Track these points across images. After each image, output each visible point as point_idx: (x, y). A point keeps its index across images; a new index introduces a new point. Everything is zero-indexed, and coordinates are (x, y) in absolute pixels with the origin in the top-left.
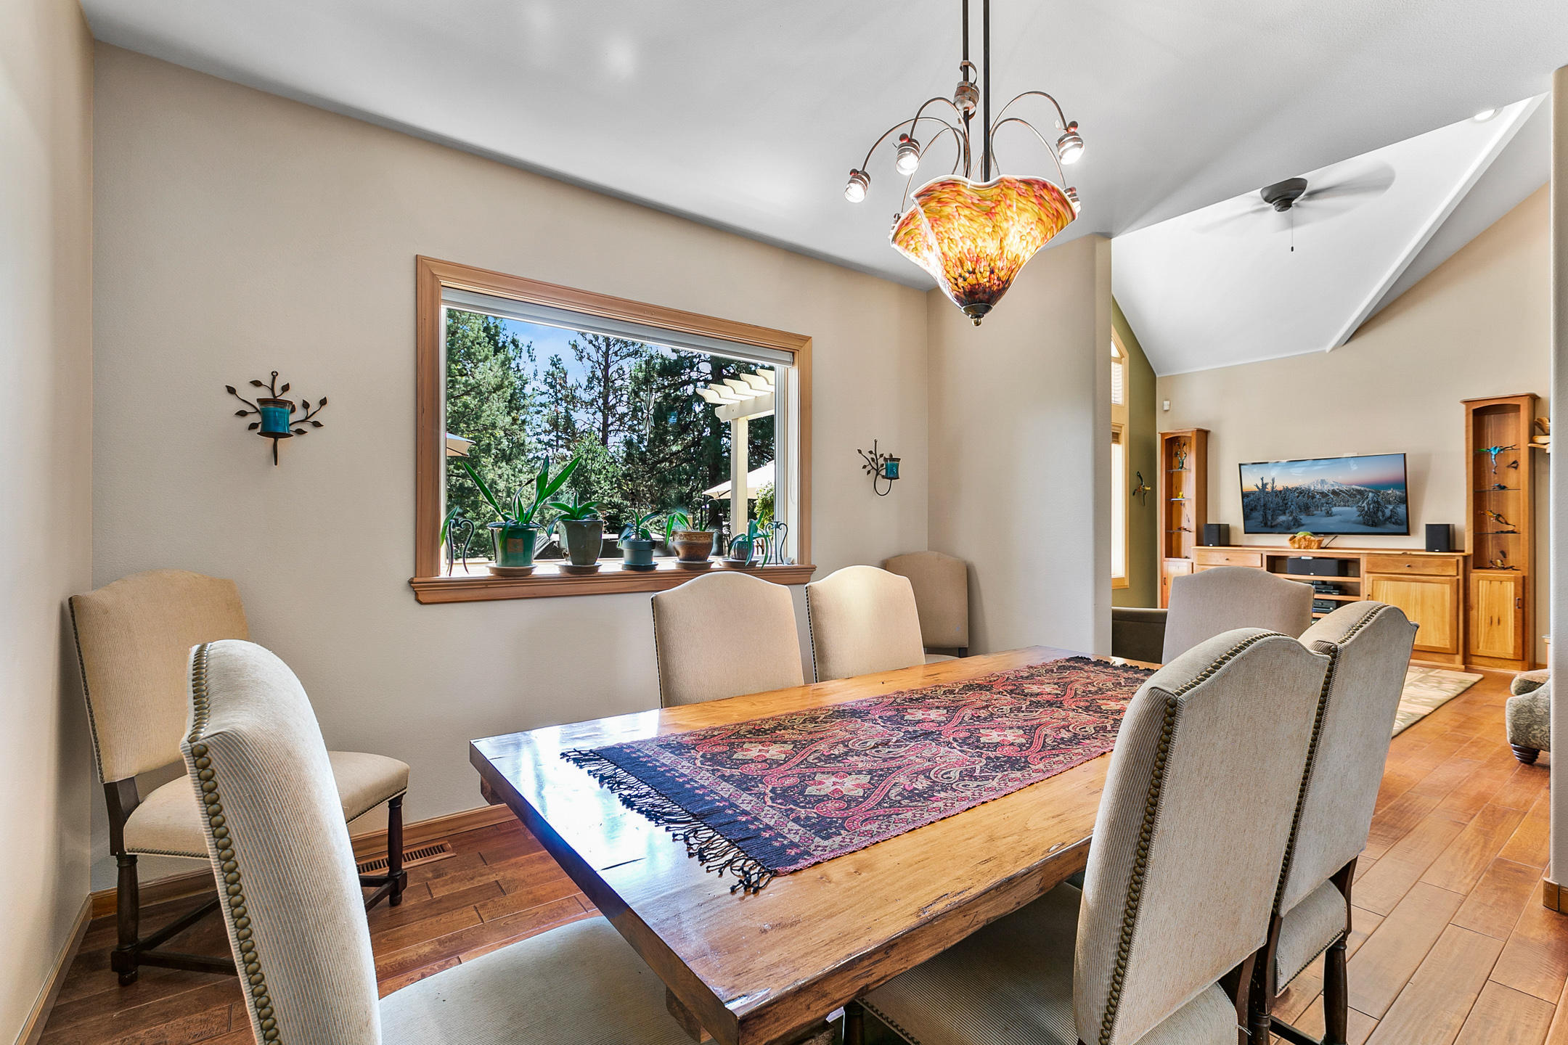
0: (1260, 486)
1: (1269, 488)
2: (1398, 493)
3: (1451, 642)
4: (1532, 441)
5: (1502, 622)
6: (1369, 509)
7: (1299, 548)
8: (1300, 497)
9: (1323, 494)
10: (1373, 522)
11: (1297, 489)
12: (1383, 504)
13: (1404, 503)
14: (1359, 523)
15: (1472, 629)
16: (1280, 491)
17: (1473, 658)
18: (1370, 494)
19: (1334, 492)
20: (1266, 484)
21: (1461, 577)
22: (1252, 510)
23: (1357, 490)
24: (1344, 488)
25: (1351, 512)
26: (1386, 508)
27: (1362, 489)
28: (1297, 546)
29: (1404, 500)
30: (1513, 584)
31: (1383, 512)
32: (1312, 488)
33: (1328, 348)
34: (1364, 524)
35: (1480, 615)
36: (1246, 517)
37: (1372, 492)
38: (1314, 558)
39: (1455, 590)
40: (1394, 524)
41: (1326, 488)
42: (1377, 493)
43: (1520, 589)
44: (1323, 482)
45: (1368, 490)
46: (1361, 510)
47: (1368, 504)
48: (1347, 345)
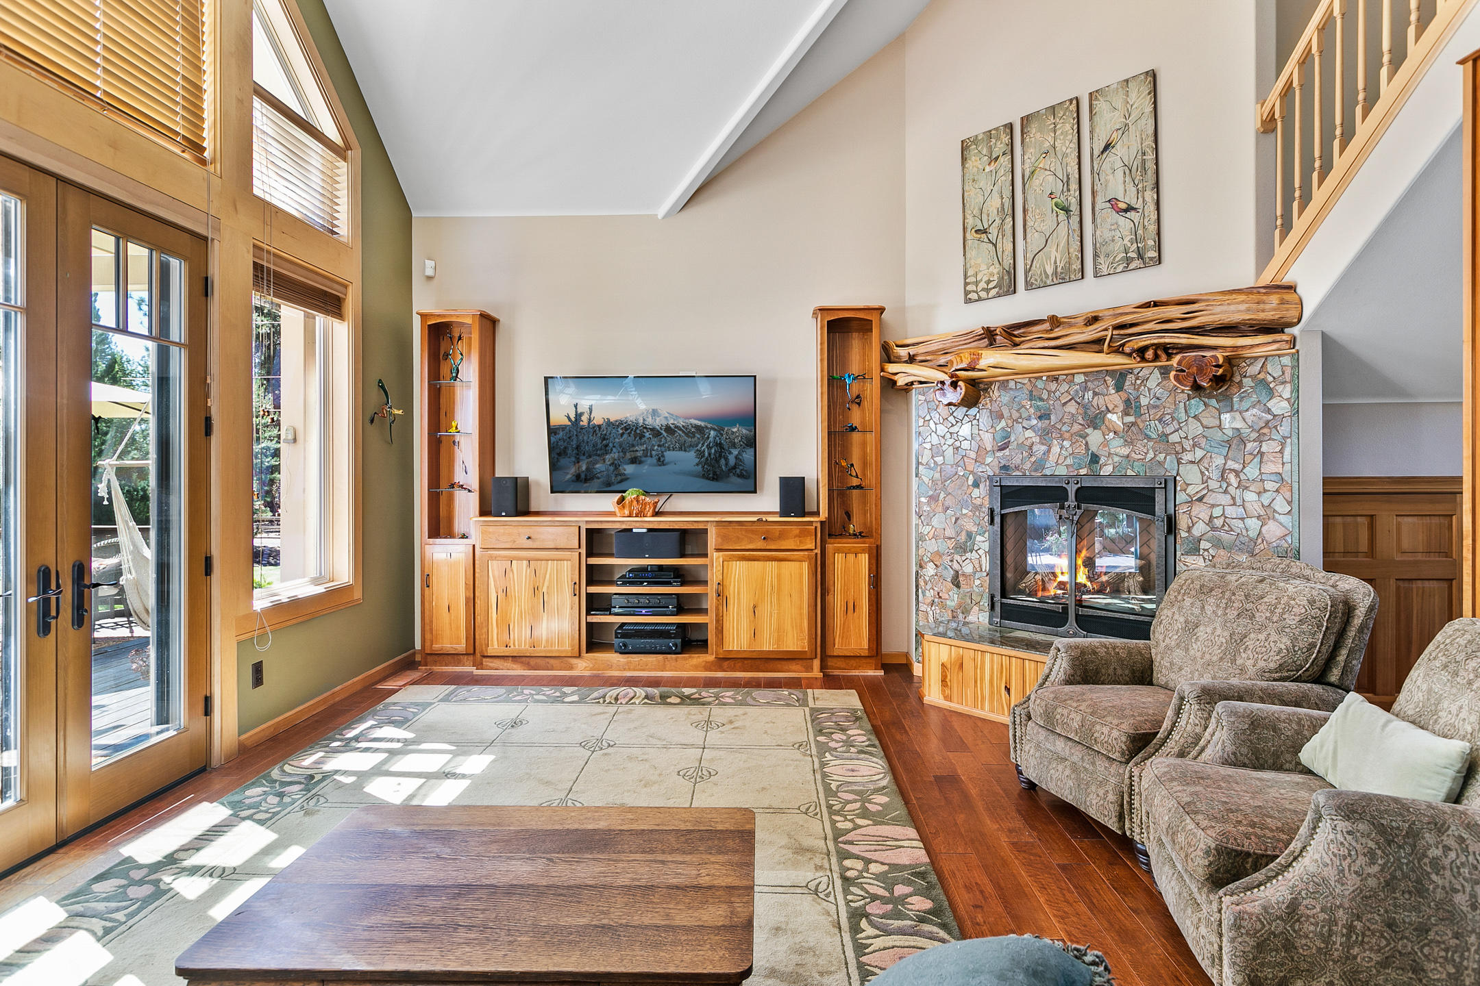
0: (572, 416)
1: (584, 420)
2: (744, 431)
3: (809, 641)
4: (883, 370)
5: (857, 610)
6: (710, 454)
7: (630, 516)
8: (625, 436)
9: (656, 433)
10: (715, 473)
11: (621, 423)
12: (726, 447)
13: (751, 447)
14: (697, 476)
15: (829, 621)
16: (599, 426)
17: (829, 659)
18: (712, 433)
19: (668, 429)
20: (582, 414)
21: (818, 551)
22: (559, 454)
23: (697, 427)
24: (681, 423)
25: (688, 459)
26: (730, 453)
27: (703, 424)
28: (627, 512)
29: (751, 442)
30: (867, 555)
31: (726, 459)
32: (641, 422)
33: (661, 212)
34: (704, 477)
35: (837, 601)
36: (554, 467)
37: (714, 430)
38: (650, 530)
39: (814, 569)
40: (739, 476)
41: (658, 422)
42: (720, 431)
43: (874, 562)
44: (655, 413)
45: (709, 426)
46: (700, 454)
47: (709, 447)
48: (683, 213)
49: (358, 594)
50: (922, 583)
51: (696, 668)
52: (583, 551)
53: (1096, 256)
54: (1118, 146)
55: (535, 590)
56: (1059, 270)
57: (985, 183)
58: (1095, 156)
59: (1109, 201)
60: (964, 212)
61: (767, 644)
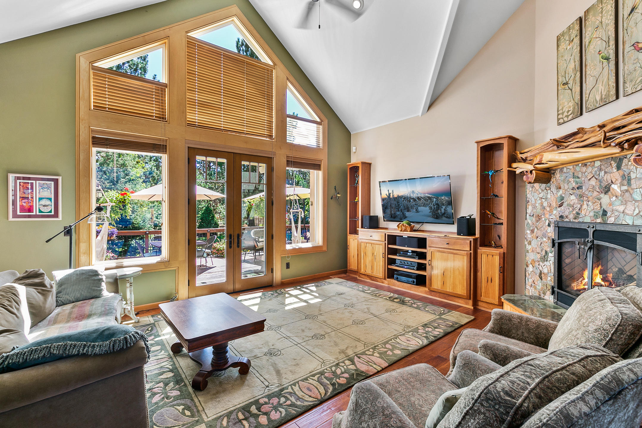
0: (388, 194)
1: (391, 197)
2: (447, 198)
3: (467, 291)
5: (493, 281)
6: (434, 208)
7: (401, 231)
8: (404, 201)
9: (414, 200)
10: (437, 216)
11: (403, 196)
12: (440, 205)
13: (450, 205)
14: (429, 216)
15: (479, 284)
16: (396, 198)
17: (479, 302)
18: (434, 199)
19: (418, 198)
20: (390, 194)
21: (472, 252)
22: (385, 208)
23: (428, 197)
24: (422, 196)
25: (425, 210)
26: (442, 208)
27: (430, 196)
28: (400, 229)
29: (450, 203)
30: (498, 257)
31: (441, 210)
32: (409, 195)
33: (420, 114)
34: (433, 217)
35: (483, 275)
36: (384, 211)
37: (435, 198)
38: (408, 237)
39: (469, 261)
40: (446, 217)
41: (414, 196)
42: (437, 198)
43: (502, 260)
44: (413, 192)
45: (433, 196)
46: (431, 208)
47: (434, 205)
48: (427, 112)
49: (325, 249)
50: (527, 275)
51: (421, 292)
52: (386, 242)
53: (624, 82)
54: (640, 7)
55: (373, 254)
56: (603, 96)
57: (567, 57)
58: (625, 19)
59: (633, 45)
60: (558, 75)
61: (449, 289)
